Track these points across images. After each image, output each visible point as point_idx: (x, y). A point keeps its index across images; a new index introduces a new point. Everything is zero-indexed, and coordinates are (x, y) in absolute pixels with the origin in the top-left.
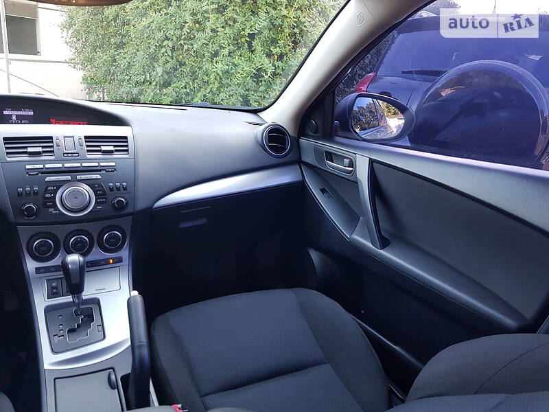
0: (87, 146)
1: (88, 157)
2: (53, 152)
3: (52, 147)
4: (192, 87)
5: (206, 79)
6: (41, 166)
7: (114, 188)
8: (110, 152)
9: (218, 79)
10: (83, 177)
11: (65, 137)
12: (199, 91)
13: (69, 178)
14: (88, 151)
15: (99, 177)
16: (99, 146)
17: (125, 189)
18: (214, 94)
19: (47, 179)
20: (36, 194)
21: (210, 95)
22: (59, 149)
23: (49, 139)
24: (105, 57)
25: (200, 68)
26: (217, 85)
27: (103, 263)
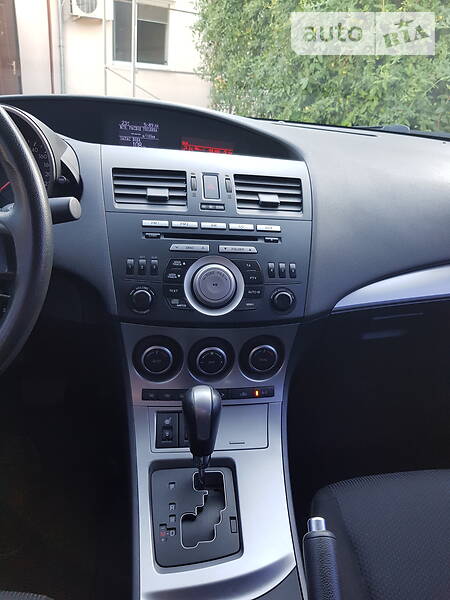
0: (238, 192)
1: (240, 212)
2: (185, 198)
3: (184, 189)
4: (342, 106)
5: (363, 94)
6: (165, 223)
7: (277, 272)
8: (272, 206)
9: (380, 96)
10: (229, 248)
11: (204, 174)
12: (350, 110)
13: (206, 247)
14: (239, 201)
15: (254, 250)
16: (256, 194)
17: (293, 275)
18: (370, 115)
19: (173, 247)
20: (154, 271)
21: (365, 116)
22: (194, 195)
23: (180, 175)
24: (239, 65)
25: (357, 80)
26: (376, 103)
27: (244, 394)
